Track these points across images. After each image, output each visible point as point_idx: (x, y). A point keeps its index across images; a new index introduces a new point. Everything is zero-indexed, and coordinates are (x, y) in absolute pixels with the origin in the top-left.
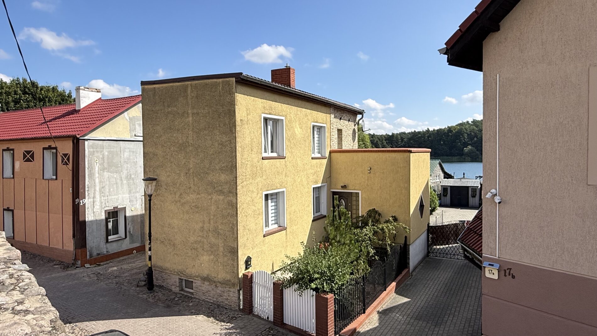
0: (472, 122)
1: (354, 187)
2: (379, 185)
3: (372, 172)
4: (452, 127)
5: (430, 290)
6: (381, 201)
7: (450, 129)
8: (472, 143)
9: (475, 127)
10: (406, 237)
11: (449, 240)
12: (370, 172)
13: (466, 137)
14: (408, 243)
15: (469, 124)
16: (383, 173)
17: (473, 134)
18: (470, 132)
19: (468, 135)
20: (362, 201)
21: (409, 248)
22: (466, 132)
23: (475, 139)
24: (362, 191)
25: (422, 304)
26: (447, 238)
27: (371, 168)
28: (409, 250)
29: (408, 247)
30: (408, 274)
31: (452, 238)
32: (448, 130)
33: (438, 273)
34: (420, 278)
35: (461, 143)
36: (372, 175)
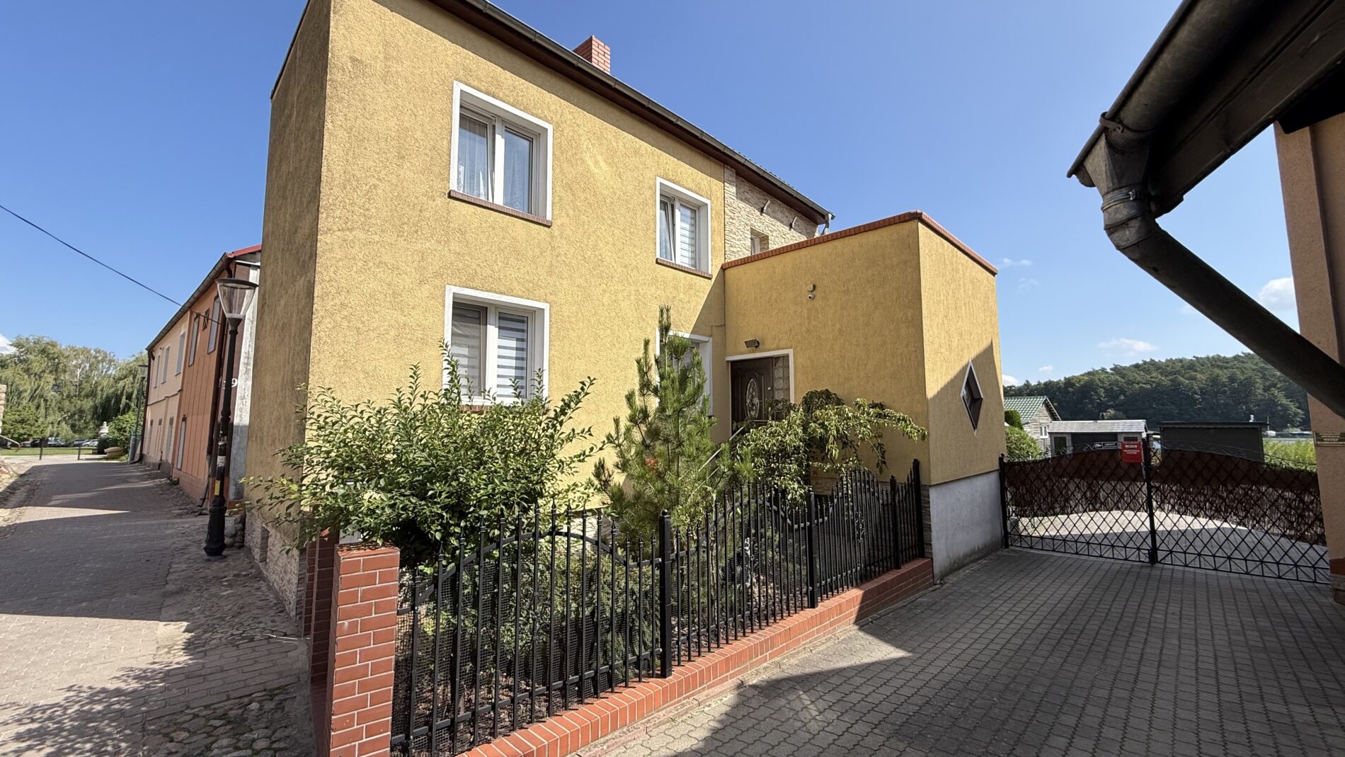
0: (1111, 369)
1: (777, 341)
2: (838, 326)
3: (818, 295)
4: (1073, 377)
5: (998, 626)
6: (843, 367)
7: (1069, 382)
8: (1117, 405)
9: (1119, 378)
10: (916, 464)
11: (1067, 500)
12: (815, 296)
13: (1103, 395)
14: (923, 482)
15: (1107, 373)
16: (847, 292)
17: (1115, 388)
18: (1110, 385)
19: (1106, 391)
20: (795, 375)
21: (929, 497)
22: (1101, 385)
23: (1122, 397)
24: (795, 349)
25: (952, 670)
26: (1061, 493)
27: (814, 286)
28: (929, 502)
29: (923, 492)
30: (927, 577)
31: (1079, 496)
32: (1065, 384)
33: (1034, 583)
34: (967, 591)
35: (1093, 404)
36: (818, 303)
